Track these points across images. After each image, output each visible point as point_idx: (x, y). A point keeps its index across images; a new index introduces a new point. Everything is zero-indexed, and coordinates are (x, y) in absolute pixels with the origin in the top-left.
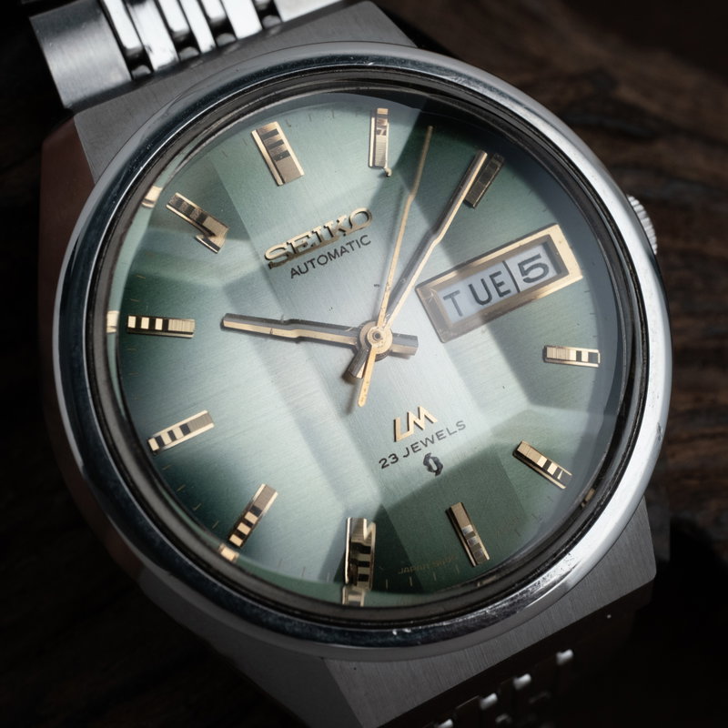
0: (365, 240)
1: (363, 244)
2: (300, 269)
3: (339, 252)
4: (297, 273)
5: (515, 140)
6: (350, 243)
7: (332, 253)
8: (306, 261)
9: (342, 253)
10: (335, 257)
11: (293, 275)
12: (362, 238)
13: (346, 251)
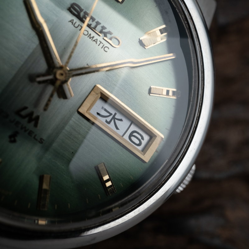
0: (106, 49)
1: (104, 49)
2: (75, 24)
3: (94, 39)
4: (72, 23)
5: (192, 96)
6: (101, 42)
7: (92, 36)
8: (80, 25)
9: (94, 41)
10: (90, 38)
11: (70, 21)
12: (106, 47)
13: (96, 42)
